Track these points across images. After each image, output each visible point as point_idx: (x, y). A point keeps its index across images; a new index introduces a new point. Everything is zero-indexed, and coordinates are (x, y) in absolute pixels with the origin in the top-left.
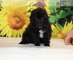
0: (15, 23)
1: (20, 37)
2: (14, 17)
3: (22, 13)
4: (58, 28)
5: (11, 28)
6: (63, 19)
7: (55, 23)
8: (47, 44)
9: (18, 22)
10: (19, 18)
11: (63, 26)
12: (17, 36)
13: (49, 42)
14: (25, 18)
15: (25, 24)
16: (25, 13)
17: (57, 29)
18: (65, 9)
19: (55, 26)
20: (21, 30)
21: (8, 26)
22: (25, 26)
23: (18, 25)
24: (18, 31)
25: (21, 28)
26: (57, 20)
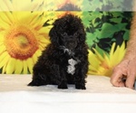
0: (18, 48)
1: (29, 73)
2: (16, 36)
3: (32, 28)
4: (100, 56)
5: (12, 56)
6: (109, 39)
7: (94, 46)
8: (80, 85)
9: (24, 45)
10: (26, 37)
11: (109, 52)
12: (22, 72)
13: (84, 82)
14: (37, 38)
15: (37, 48)
16: (37, 28)
17: (98, 57)
18: (112, 20)
19: (94, 52)
20: (30, 59)
21: (6, 53)
22: (37, 52)
23: (25, 51)
24: (24, 62)
25: (31, 56)
26: (97, 41)
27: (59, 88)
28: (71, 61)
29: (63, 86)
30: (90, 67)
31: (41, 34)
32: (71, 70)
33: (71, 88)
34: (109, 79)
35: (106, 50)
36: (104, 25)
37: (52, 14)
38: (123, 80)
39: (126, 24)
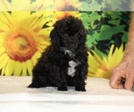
2: (16, 37)
3: (31, 30)
4: (98, 58)
5: (11, 58)
6: (107, 41)
7: (93, 48)
8: (80, 87)
9: (23, 47)
10: (26, 38)
11: (107, 54)
12: (21, 74)
13: (84, 84)
14: (36, 39)
15: (37, 50)
16: (36, 30)
17: (96, 59)
19: (93, 54)
20: (29, 62)
21: (5, 55)
22: (36, 54)
23: (24, 53)
24: (23, 63)
25: (30, 58)
26: (95, 43)
27: (59, 89)
28: (72, 63)
29: (63, 88)
30: (89, 69)
31: (40, 36)
32: (71, 72)
33: (71, 90)
34: (108, 81)
35: (104, 52)
36: (102, 27)
37: (51, 16)
38: (122, 82)
39: (124, 26)
